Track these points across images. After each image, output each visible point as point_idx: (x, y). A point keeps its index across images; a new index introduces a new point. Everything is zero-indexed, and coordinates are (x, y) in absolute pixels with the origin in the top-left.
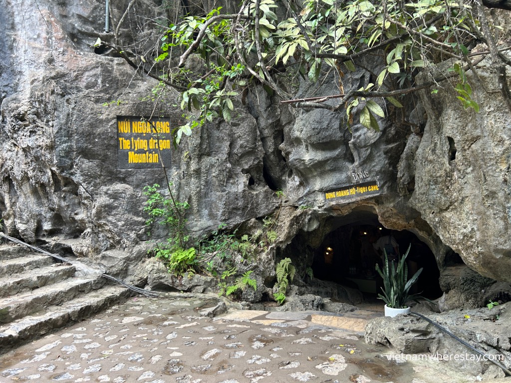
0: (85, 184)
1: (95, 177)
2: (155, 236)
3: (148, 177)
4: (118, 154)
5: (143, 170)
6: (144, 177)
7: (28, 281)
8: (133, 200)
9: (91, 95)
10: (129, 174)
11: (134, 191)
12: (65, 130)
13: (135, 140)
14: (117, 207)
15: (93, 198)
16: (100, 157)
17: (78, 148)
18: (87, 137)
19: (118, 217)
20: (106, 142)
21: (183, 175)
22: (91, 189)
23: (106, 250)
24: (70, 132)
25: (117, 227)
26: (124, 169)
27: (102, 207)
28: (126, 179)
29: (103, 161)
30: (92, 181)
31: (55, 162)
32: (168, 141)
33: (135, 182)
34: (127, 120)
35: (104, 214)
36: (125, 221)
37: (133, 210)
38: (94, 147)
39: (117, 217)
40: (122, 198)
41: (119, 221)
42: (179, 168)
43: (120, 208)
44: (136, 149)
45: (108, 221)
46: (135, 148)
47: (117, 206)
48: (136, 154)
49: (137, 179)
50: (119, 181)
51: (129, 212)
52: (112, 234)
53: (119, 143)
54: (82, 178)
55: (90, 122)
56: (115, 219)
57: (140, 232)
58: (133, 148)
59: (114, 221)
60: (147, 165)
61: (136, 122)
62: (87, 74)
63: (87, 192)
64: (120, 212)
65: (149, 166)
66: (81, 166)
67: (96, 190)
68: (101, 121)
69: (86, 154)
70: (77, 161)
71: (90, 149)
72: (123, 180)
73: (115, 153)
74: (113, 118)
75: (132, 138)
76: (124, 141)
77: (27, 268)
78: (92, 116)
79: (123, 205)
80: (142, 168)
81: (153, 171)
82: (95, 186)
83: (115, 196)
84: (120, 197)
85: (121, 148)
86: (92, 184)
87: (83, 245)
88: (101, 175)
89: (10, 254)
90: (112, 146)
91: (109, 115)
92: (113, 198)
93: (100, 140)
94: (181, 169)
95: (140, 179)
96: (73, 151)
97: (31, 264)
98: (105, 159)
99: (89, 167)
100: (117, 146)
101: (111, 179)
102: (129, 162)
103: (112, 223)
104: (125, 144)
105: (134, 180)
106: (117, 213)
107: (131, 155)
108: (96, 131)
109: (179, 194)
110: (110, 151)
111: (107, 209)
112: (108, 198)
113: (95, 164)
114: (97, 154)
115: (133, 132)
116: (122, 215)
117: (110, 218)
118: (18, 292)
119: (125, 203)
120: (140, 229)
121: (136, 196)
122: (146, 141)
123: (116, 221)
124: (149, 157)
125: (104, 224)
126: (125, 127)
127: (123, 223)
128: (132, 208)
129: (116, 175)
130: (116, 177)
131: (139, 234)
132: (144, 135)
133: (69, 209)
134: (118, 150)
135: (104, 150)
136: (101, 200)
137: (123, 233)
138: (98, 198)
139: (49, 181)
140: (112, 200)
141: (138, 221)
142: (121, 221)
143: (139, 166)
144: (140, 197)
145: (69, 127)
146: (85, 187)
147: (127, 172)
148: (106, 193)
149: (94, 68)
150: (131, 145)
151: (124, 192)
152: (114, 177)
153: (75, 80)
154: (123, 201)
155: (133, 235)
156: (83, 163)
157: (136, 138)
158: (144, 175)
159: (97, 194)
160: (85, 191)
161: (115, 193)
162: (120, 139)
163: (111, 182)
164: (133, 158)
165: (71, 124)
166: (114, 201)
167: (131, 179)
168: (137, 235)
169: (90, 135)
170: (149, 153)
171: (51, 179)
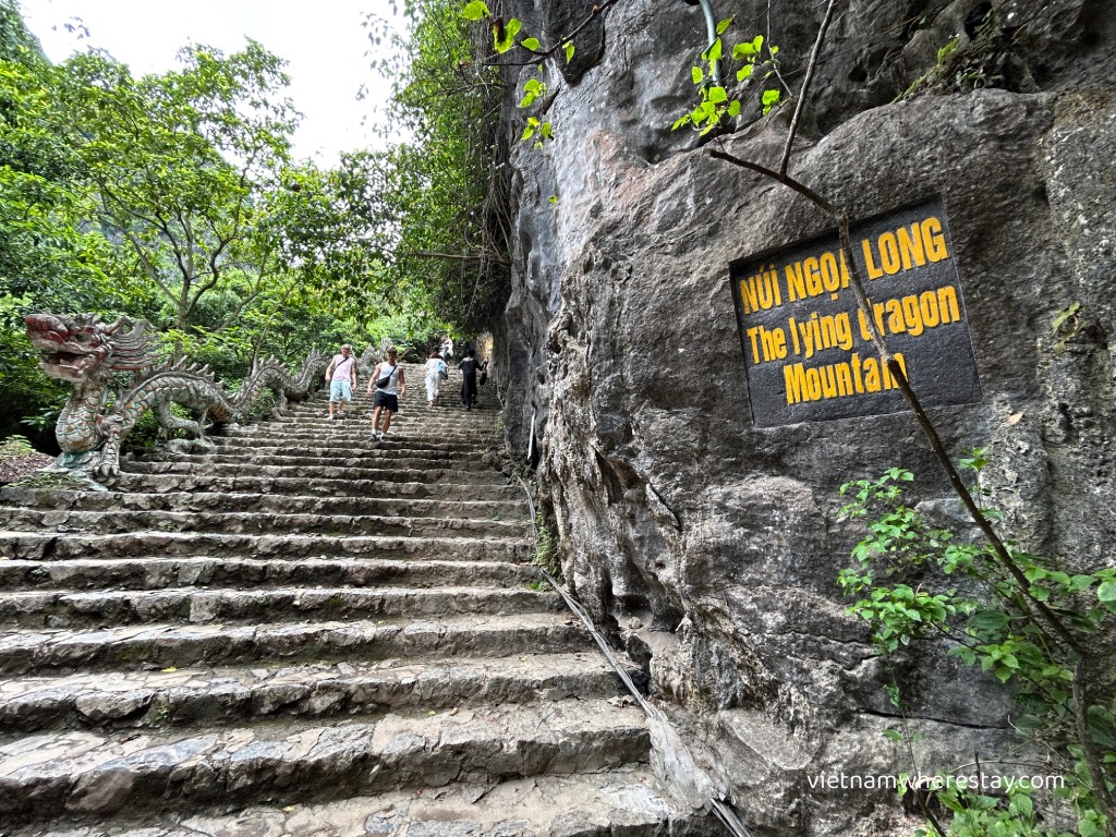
0: (658, 480)
1: (685, 458)
2: (937, 707)
3: (867, 449)
4: (748, 379)
5: (844, 423)
6: (852, 449)
7: (485, 750)
8: (815, 535)
9: (666, 241)
10: (797, 442)
11: (818, 503)
12: (606, 341)
13: (801, 325)
14: (756, 557)
15: (680, 521)
16: (696, 399)
17: (638, 382)
18: (655, 346)
19: (763, 591)
20: (706, 349)
21: (1067, 425)
22: (674, 493)
23: (733, 705)
24: (618, 344)
25: (761, 629)
26: (771, 425)
27: (706, 551)
28: (786, 460)
29: (707, 407)
30: (677, 469)
31: (593, 424)
32: (949, 291)
33: (819, 470)
34: (767, 269)
35: (715, 577)
36: (787, 613)
37: (820, 572)
38: (678, 370)
39: (760, 595)
40: (773, 524)
41: (766, 609)
42: (1029, 392)
43: (769, 560)
44: (809, 354)
45: (730, 602)
46: (803, 349)
47: (757, 554)
48: (812, 371)
49: (823, 458)
50: (765, 469)
51: (804, 581)
52: (744, 653)
53: (750, 346)
54: (649, 461)
55: (658, 305)
56: (754, 600)
57: (857, 673)
58: (797, 351)
59: (748, 607)
60: (861, 402)
61: (798, 265)
62: (660, 198)
63: (663, 501)
64: (770, 576)
65: (868, 405)
66: (646, 428)
67: (690, 497)
68: (688, 293)
69: (658, 393)
70: (637, 416)
71: (666, 378)
72: (776, 464)
73: (739, 379)
74: (720, 274)
75: (792, 321)
76: (765, 335)
77: (544, 693)
78: (662, 287)
79: (779, 552)
80: (842, 417)
81: (889, 421)
82: (687, 482)
83: (750, 517)
84: (766, 521)
85: (757, 361)
86: (677, 479)
87: (672, 665)
88: (703, 452)
89: (545, 642)
90: (727, 357)
91: (707, 269)
92: (744, 525)
93: (691, 347)
94: (1043, 397)
95: (837, 458)
96: (628, 392)
97: (554, 685)
98: (710, 400)
99: (666, 430)
100: (743, 355)
101: (737, 464)
102: (790, 401)
103: (742, 611)
104: (770, 344)
105: (815, 463)
106: (758, 577)
107: (795, 378)
108: (678, 326)
109: (1049, 518)
110: (722, 374)
111: (724, 559)
112: (727, 525)
113: (683, 419)
114: (686, 390)
115: (793, 298)
116: (775, 587)
117: (737, 594)
118: (455, 780)
119: (784, 543)
120: (858, 660)
121: (827, 520)
122: (844, 316)
123: (755, 606)
124: (864, 373)
125: (717, 610)
126: (761, 294)
127: (781, 618)
128: (814, 563)
129: (751, 447)
130: (753, 457)
131: (852, 680)
132: (834, 297)
133: (645, 550)
134: (746, 369)
135: (705, 373)
136: (706, 528)
137: (782, 657)
138: (695, 521)
139: (594, 475)
140: (742, 530)
141: (841, 622)
142: (774, 610)
143: (828, 412)
144: (843, 524)
145: (614, 333)
146: (658, 487)
147: (785, 435)
148: (722, 507)
149: (676, 176)
150: (789, 343)
151: (778, 503)
152: (746, 457)
153: (636, 226)
154: (778, 537)
155: (823, 678)
156: (652, 419)
157: (802, 316)
158: (851, 442)
159: (692, 510)
160: (656, 498)
161: (750, 507)
162: (752, 333)
163: (738, 470)
164: (802, 385)
165: (618, 323)
166: (747, 536)
167: (800, 458)
168: (845, 683)
169: (661, 340)
170: (864, 357)
171: (597, 471)
